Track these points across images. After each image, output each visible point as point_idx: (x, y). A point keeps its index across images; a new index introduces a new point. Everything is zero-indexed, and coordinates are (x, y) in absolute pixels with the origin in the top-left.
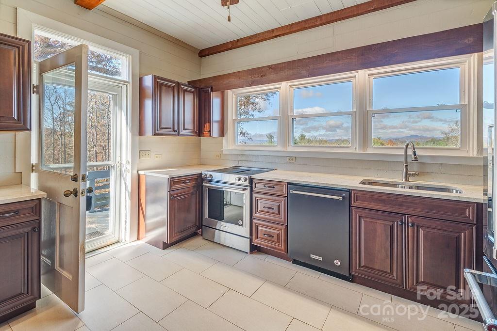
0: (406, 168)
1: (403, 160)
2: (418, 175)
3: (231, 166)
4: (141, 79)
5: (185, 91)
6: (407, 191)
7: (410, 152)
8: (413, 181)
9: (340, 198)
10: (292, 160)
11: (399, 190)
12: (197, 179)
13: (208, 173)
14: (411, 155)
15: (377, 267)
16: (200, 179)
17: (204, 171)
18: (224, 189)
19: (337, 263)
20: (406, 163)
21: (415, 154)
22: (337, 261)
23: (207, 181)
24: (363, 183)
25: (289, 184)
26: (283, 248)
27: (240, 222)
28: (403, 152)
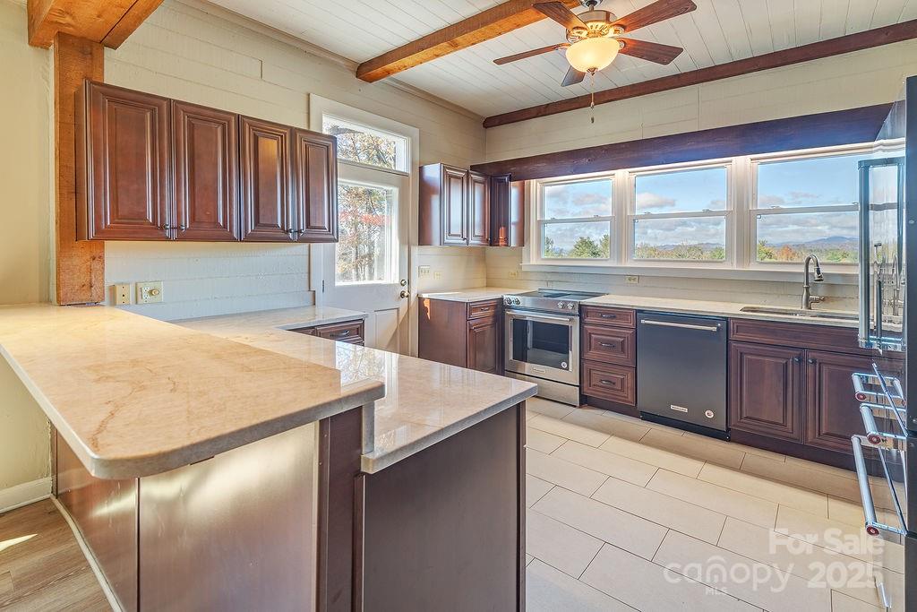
0: (807, 291)
1: (803, 279)
2: (823, 300)
3: (536, 289)
4: (421, 169)
5: (475, 181)
6: (807, 319)
7: (812, 269)
8: (817, 308)
9: (714, 329)
10: (634, 279)
11: (797, 318)
12: (496, 307)
13: (513, 298)
14: (812, 274)
15: (765, 418)
16: (500, 307)
17: (508, 295)
18: (527, 319)
19: (710, 414)
20: (807, 284)
21: (818, 272)
22: (709, 411)
23: (510, 308)
24: (745, 310)
25: (638, 311)
26: (630, 399)
27: (564, 364)
28: (802, 269)
